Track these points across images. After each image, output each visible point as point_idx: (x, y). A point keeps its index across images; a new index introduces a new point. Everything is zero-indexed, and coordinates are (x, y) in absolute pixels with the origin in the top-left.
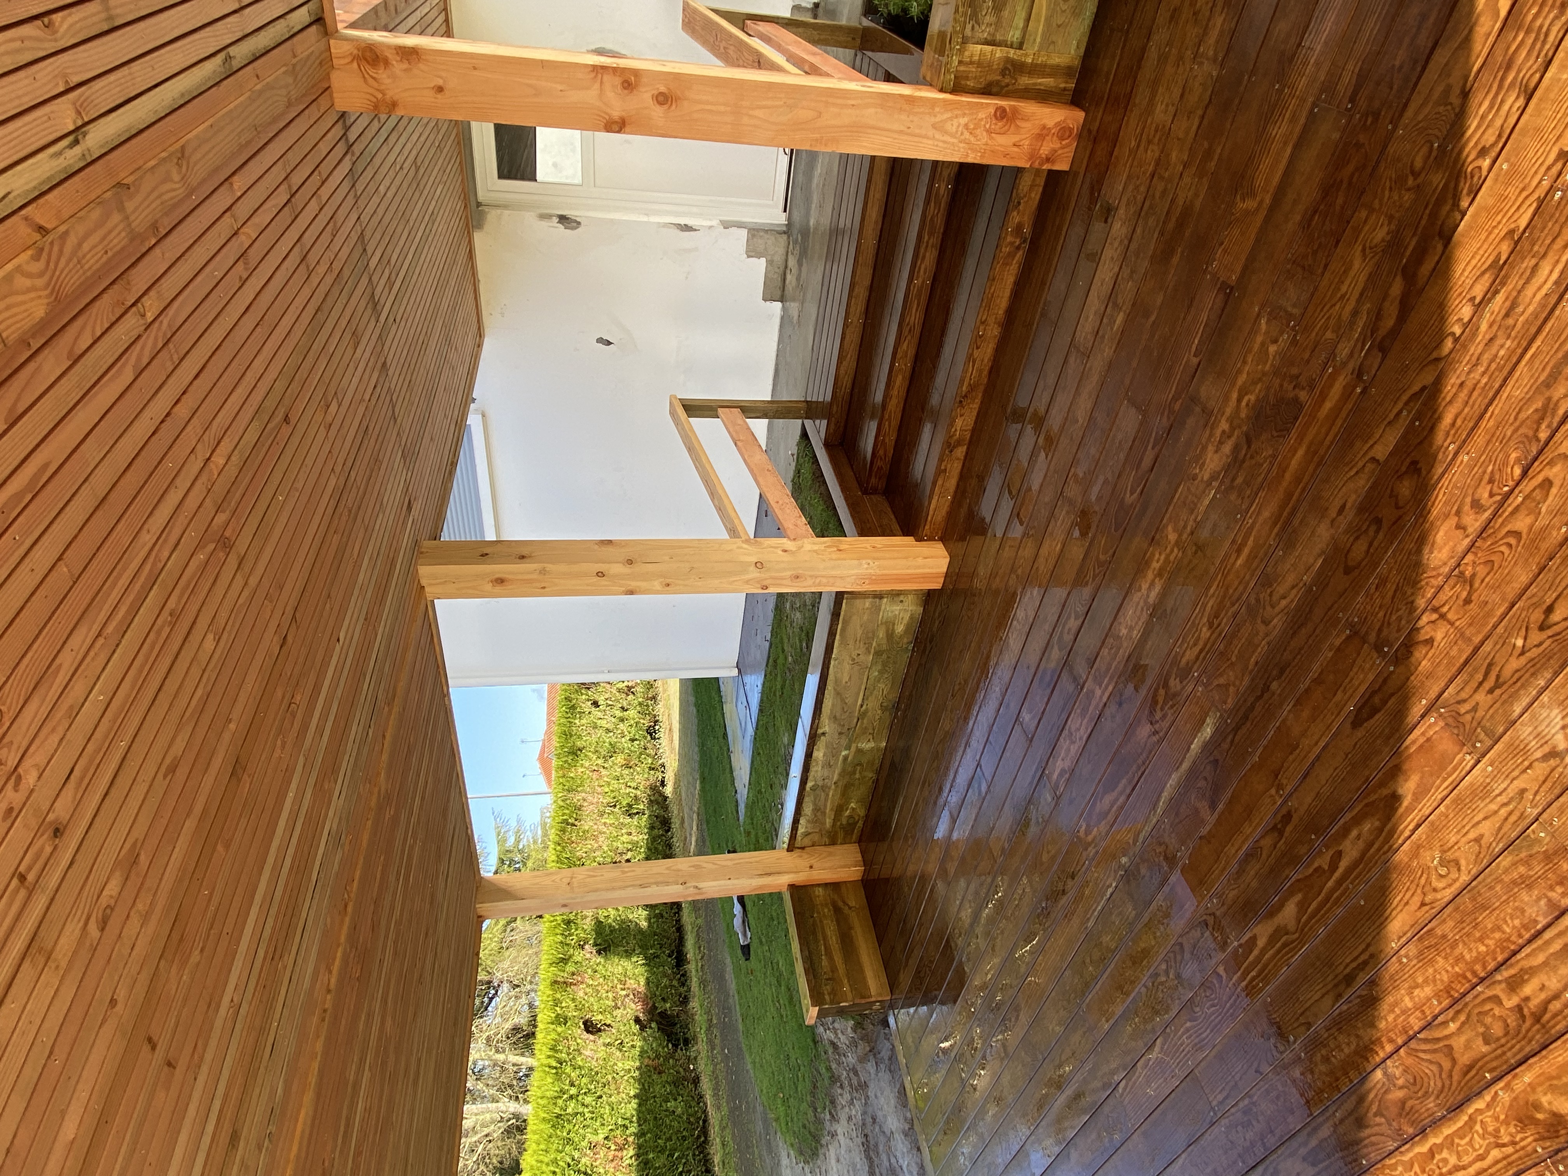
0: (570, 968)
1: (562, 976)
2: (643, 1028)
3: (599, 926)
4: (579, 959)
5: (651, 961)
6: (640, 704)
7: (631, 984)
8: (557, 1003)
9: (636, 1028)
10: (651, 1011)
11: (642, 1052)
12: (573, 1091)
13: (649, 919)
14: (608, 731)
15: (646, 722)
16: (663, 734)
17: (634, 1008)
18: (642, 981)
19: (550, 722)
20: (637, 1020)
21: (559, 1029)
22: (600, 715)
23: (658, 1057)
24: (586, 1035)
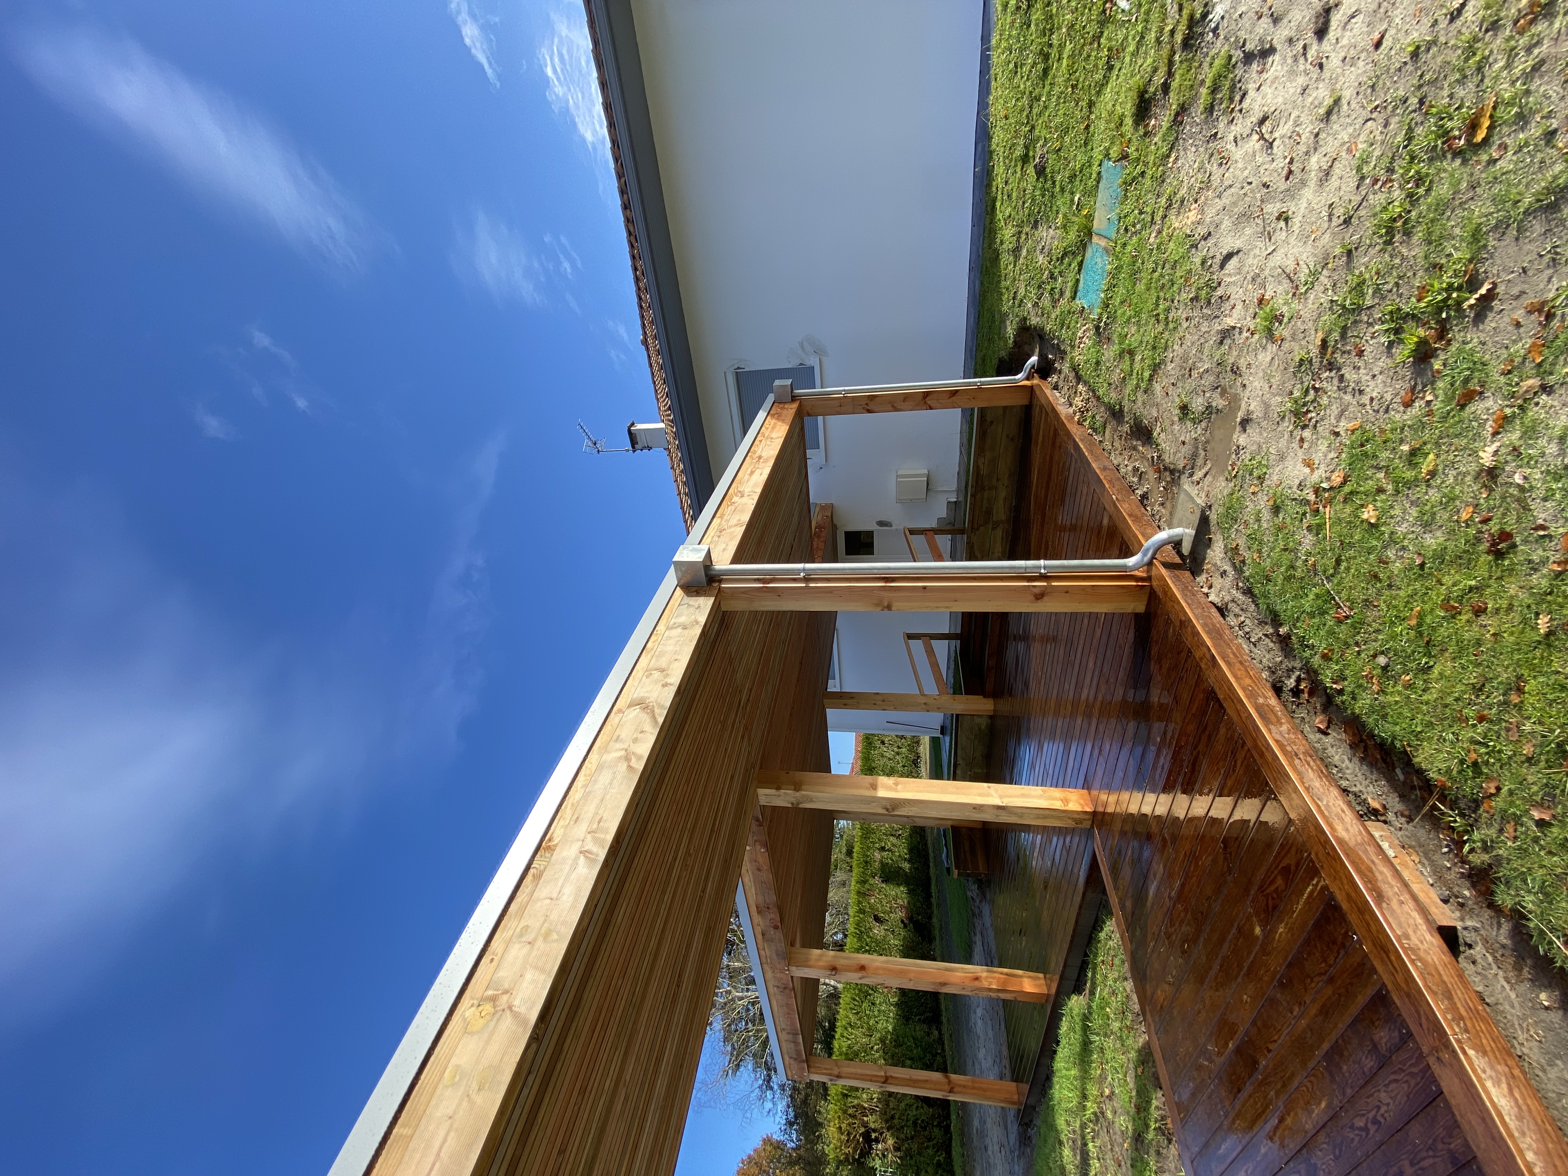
0: (867, 886)
1: (862, 890)
2: (905, 926)
3: (884, 865)
4: (872, 882)
5: (910, 892)
6: (909, 745)
7: (900, 901)
8: (859, 902)
9: (902, 925)
10: (911, 919)
11: (904, 937)
12: (867, 948)
13: (910, 869)
14: (890, 759)
15: (912, 756)
16: (922, 765)
17: (900, 914)
18: (906, 901)
19: (856, 751)
20: (902, 921)
21: (861, 916)
22: (885, 749)
23: (913, 941)
24: (874, 922)
